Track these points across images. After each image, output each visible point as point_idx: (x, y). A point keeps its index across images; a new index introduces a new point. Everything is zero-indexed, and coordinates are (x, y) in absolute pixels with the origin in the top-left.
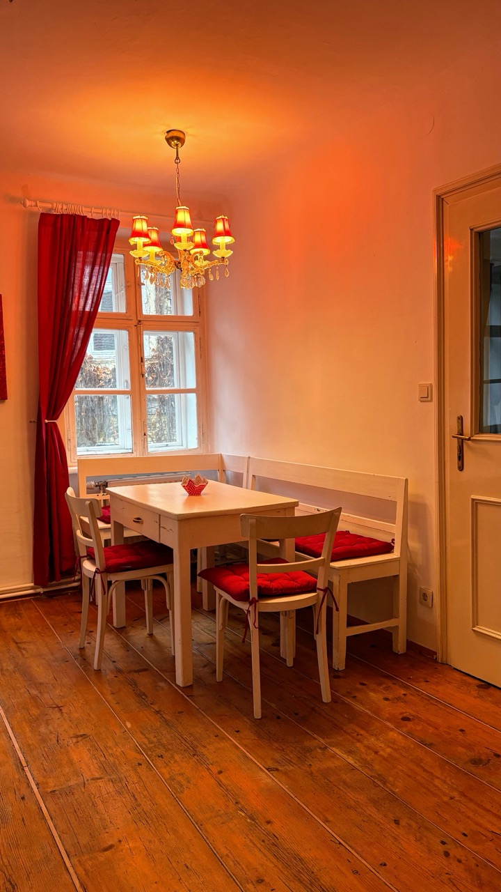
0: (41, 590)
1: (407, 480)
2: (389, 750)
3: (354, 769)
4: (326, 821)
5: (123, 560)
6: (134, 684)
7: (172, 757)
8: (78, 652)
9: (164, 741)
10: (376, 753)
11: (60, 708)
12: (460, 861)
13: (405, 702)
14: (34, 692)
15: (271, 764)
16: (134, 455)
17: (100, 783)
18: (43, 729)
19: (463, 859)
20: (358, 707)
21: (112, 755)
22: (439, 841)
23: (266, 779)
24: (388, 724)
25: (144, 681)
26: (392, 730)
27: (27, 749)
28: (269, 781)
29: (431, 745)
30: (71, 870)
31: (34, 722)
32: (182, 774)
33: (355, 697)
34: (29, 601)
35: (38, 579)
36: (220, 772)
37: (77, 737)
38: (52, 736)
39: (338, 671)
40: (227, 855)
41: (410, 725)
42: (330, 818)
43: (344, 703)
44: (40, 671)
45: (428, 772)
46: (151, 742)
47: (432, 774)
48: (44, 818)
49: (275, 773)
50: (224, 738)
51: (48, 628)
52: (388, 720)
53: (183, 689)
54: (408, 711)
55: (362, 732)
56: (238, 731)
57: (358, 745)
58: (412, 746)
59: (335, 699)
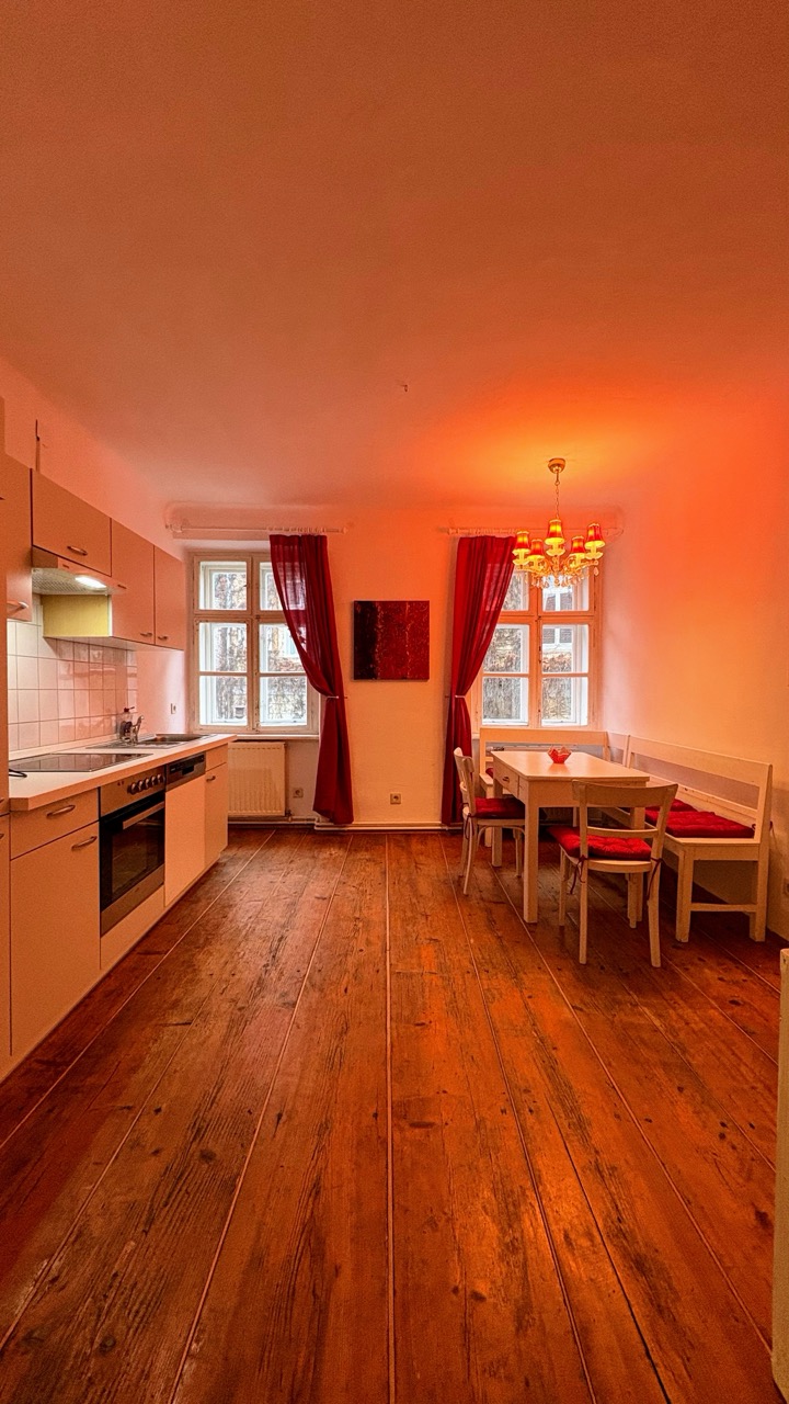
0: (446, 828)
1: (771, 766)
2: (702, 1025)
3: (656, 1030)
4: (609, 1065)
5: (490, 810)
6: (489, 912)
7: (496, 974)
8: (456, 878)
9: (494, 961)
10: (687, 1024)
11: (427, 917)
12: (734, 1148)
13: (742, 988)
14: (414, 900)
15: (577, 1004)
16: (529, 728)
17: (433, 976)
18: (409, 928)
19: (739, 1147)
20: (685, 978)
21: (450, 959)
22: (718, 1121)
23: (567, 1014)
24: (713, 1002)
25: (500, 911)
26: (713, 1008)
27: (394, 938)
28: (570, 1016)
29: (751, 1034)
30: (389, 1030)
31: (405, 921)
32: (497, 989)
33: (687, 969)
34: (436, 835)
35: (445, 820)
36: (530, 997)
37: (431, 939)
38: (414, 936)
39: (680, 942)
40: (508, 1062)
41: (737, 1008)
42: (614, 1064)
43: (673, 972)
44: (424, 887)
45: (736, 1055)
46: (483, 958)
47: (741, 1060)
48: (386, 989)
49: (578, 1012)
50: (545, 972)
51: (443, 857)
52: (715, 998)
53: (529, 925)
54: (741, 996)
55: (681, 1002)
56: (559, 970)
57: (671, 1011)
58: (730, 1029)
59: (664, 966)
